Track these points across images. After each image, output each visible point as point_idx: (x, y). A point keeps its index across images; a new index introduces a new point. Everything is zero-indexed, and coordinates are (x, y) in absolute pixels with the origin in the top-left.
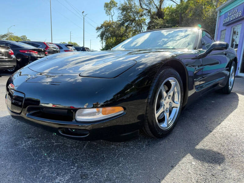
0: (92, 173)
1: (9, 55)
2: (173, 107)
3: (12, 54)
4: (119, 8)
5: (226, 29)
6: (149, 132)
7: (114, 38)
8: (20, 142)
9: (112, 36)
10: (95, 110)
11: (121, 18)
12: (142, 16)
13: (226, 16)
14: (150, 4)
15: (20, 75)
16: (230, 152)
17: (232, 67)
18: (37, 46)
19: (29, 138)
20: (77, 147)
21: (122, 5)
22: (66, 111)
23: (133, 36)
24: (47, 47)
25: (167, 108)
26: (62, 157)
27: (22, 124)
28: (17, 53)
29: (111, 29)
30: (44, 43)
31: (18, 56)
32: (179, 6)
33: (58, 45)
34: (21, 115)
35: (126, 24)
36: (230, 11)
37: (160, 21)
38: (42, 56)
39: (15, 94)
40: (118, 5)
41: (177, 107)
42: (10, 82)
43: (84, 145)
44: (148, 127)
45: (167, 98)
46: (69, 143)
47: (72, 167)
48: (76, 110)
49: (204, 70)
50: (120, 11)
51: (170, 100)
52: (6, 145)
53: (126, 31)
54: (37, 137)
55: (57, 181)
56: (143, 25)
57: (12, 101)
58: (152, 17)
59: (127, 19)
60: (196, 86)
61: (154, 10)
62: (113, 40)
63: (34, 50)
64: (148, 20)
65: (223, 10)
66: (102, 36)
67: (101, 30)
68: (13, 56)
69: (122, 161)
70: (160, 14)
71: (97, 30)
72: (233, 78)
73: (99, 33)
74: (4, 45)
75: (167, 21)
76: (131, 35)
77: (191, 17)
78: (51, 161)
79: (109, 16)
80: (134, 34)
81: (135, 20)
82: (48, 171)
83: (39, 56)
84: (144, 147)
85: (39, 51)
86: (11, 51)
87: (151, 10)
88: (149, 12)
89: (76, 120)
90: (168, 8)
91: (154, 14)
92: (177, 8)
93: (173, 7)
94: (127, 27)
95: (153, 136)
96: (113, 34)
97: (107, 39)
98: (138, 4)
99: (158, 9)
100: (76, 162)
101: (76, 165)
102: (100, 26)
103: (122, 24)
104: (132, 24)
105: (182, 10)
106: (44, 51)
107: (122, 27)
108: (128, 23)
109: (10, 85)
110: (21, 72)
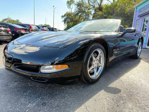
0: (49, 102)
1: (7, 32)
2: (100, 66)
3: (9, 31)
4: (76, 5)
5: (139, 19)
6: (84, 80)
7: (72, 23)
8: (10, 84)
9: (71, 21)
10: (52, 66)
11: (77, 10)
12: (89, 9)
13: (140, 11)
14: (94, 2)
15: (13, 44)
16: (130, 93)
17: (140, 43)
18: (25, 27)
19: (15, 81)
20: (42, 88)
21: (78, 2)
22: (36, 66)
23: (83, 21)
24: (31, 27)
25: (95, 67)
26: (33, 93)
27: (12, 73)
28: (12, 31)
29: (71, 17)
30: (29, 25)
31: (13, 32)
32: (112, 4)
33: (37, 26)
34: (10, 68)
35: (80, 14)
36: (142, 8)
37: (100, 13)
38: (27, 32)
39: (8, 56)
40: (75, 2)
41: (102, 66)
42: (6, 48)
43: (46, 87)
44: (83, 77)
45: (96, 60)
46: (38, 85)
47: (38, 99)
48: (40, 66)
49: (120, 44)
50: (76, 6)
51: (98, 62)
52: (2, 85)
53: (79, 18)
54: (20, 81)
55: (28, 106)
56: (90, 15)
57: (6, 60)
58: (95, 10)
59: (80, 11)
60: (114, 54)
61: (97, 6)
62: (71, 24)
63: (23, 29)
64: (93, 12)
65: (138, 7)
66: (65, 21)
67: (64, 18)
68: (10, 32)
69: (67, 96)
70: (100, 9)
71: (62, 17)
72: (141, 49)
73: (63, 19)
74: (5, 26)
75: (105, 13)
76: (82, 21)
77: (119, 11)
78: (26, 95)
79: (69, 9)
80: (84, 20)
81: (85, 12)
82: (24, 100)
83: (25, 32)
84: (81, 89)
85: (26, 30)
86: (9, 29)
87: (95, 6)
88: (94, 7)
89: (41, 72)
90: (105, 5)
91: (97, 8)
92: (111, 5)
93: (109, 4)
94: (80, 16)
95: (87, 83)
96: (72, 20)
97: (68, 23)
98: (87, 2)
99: (99, 6)
100: (41, 96)
101: (40, 97)
102: (64, 15)
103: (77, 14)
104: (83, 14)
105: (114, 7)
106: (29, 30)
107: (77, 16)
108: (81, 13)
109: (6, 50)
110: (13, 42)
